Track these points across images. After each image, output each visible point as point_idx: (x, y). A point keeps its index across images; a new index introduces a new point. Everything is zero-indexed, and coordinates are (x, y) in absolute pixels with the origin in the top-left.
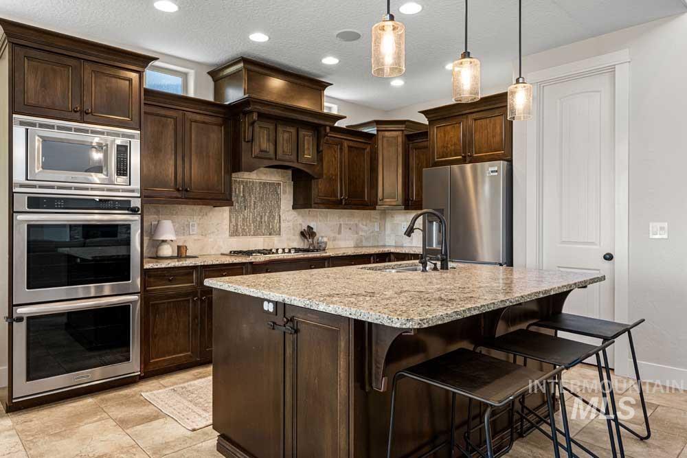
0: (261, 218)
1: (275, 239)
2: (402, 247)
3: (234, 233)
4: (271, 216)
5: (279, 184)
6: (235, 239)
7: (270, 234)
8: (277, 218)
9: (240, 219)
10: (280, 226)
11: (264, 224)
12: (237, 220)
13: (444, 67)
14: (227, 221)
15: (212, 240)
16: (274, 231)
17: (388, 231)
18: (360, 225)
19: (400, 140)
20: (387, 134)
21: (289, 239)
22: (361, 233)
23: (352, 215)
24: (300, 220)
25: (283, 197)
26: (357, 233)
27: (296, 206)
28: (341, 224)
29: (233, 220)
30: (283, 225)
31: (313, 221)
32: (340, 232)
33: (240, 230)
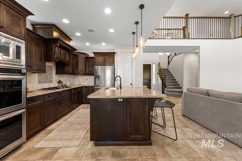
0: (47, 77)
1: (51, 84)
2: (81, 85)
3: (39, 82)
4: (50, 77)
5: (52, 67)
6: (40, 85)
7: (50, 83)
8: (52, 77)
9: (41, 78)
10: (52, 80)
11: (48, 79)
12: (40, 78)
13: (101, 44)
14: (37, 78)
15: (32, 85)
16: (51, 82)
17: (76, 81)
18: (70, 79)
19: (84, 58)
20: (81, 56)
21: (55, 84)
22: (71, 82)
23: (69, 77)
24: (57, 78)
25: (53, 71)
26: (70, 82)
27: (56, 74)
28: (66, 79)
29: (39, 78)
30: (53, 79)
31: (60, 78)
32: (66, 82)
33: (41, 81)
